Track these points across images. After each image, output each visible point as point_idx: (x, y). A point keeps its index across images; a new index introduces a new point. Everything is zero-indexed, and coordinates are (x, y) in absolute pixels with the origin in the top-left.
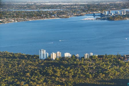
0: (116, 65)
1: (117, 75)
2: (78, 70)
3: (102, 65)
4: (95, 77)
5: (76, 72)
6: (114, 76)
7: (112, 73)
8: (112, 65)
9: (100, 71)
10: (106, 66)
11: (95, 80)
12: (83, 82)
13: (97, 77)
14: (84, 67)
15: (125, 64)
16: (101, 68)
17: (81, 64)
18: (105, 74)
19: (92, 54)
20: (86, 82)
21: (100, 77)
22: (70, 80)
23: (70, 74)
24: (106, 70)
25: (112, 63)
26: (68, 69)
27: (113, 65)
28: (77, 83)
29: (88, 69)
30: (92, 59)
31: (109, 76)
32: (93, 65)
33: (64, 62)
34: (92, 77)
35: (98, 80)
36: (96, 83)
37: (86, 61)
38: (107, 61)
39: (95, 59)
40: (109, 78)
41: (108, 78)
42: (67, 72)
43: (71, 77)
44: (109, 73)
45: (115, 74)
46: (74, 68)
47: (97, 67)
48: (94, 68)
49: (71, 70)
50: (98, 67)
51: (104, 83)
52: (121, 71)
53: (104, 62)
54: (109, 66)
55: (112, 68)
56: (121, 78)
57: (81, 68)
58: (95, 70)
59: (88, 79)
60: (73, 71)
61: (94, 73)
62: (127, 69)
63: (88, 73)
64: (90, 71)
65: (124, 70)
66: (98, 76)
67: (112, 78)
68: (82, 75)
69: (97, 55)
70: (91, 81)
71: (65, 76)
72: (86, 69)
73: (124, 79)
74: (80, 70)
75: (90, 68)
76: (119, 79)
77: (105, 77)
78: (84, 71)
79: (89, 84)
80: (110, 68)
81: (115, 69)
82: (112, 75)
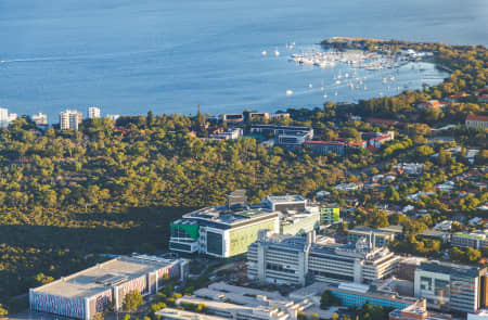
0: (169, 155)
1: (159, 191)
2: (12, 173)
3: (113, 155)
4: (72, 199)
5: (3, 182)
6: (143, 197)
7: (138, 186)
8: (153, 155)
9: (96, 178)
10: (125, 158)
11: (64, 214)
12: (15, 219)
13: (77, 199)
14: (42, 162)
15: (203, 150)
16: (105, 167)
17: (30, 153)
18: (112, 188)
19: (96, 113)
20: (27, 219)
21: (87, 200)
24: (122, 173)
25: (158, 146)
27: (159, 155)
29: (56, 170)
30: (86, 132)
31: (124, 196)
32: (77, 156)
34: (58, 200)
35: (79, 211)
36: (63, 224)
37: (58, 141)
38: (142, 139)
39: (97, 133)
40: (123, 202)
41: (118, 204)
44: (126, 183)
45: (149, 187)
47: (90, 162)
48: (79, 165)
50: (96, 161)
51: (94, 224)
52: (176, 177)
53: (123, 145)
54: (141, 159)
55: (147, 164)
56: (168, 202)
57: (29, 166)
58: (81, 174)
59: (38, 208)
61: (71, 188)
62: (203, 169)
63: (46, 187)
64: (60, 178)
65: (193, 171)
66: (83, 196)
67: (133, 204)
68: (19, 194)
69: (117, 117)
70: (50, 215)
72: (45, 172)
73: (177, 205)
74: (21, 176)
75: (62, 167)
76: (160, 207)
77: (109, 200)
78: (36, 180)
79: (36, 226)
80: (140, 165)
81: (158, 171)
82: (135, 194)
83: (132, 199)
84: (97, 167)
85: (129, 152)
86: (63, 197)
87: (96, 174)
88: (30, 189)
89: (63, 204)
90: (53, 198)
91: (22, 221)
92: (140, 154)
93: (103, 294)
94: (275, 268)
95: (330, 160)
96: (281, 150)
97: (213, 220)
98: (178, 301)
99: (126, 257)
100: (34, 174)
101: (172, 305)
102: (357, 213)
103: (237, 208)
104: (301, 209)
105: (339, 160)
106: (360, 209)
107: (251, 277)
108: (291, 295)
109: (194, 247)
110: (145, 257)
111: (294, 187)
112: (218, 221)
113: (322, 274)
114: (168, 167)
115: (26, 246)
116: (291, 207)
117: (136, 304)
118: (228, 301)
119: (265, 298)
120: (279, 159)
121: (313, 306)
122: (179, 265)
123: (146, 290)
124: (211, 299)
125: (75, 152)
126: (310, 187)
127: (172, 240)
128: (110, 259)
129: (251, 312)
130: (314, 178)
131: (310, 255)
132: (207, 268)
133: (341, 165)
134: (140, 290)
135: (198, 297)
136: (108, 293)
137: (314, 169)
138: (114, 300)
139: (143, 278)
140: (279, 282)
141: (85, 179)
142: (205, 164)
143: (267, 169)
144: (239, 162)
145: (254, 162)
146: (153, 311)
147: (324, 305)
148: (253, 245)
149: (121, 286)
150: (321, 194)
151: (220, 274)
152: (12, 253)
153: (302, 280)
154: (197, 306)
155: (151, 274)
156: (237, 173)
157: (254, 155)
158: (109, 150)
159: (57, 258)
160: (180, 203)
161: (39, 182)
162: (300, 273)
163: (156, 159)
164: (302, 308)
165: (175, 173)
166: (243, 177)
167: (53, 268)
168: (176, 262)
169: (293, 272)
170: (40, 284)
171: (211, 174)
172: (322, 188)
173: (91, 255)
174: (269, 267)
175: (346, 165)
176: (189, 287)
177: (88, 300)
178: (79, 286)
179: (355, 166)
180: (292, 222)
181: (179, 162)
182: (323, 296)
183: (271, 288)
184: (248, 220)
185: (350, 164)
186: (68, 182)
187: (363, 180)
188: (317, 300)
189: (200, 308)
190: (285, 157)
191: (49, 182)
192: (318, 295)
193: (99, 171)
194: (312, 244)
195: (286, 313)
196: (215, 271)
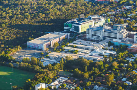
0: (60, 5)
1: (58, 15)
2: (17, 10)
3: (44, 5)
4: (35, 17)
5: (15, 12)
6: (54, 16)
7: (53, 13)
8: (55, 5)
9: (41, 11)
10: (48, 5)
11: (33, 21)
12: (20, 23)
13: (36, 17)
14: (25, 7)
15: (69, 3)
16: (43, 8)
17: (21, 4)
18: (45, 14)
20: (23, 23)
21: (39, 17)
22: (6, 21)
23: (8, 15)
24: (48, 10)
25: (56, 2)
26: (7, 9)
27: (57, 5)
28: (12, 24)
29: (29, 9)
31: (49, 16)
32: (35, 5)
33: (4, 1)
35: (37, 20)
36: (33, 24)
37: (28, 1)
40: (49, 18)
41: (48, 18)
42: (5, 13)
43: (8, 18)
44: (49, 12)
45: (56, 14)
46: (14, 9)
47: (38, 7)
48: (35, 8)
49: (9, 11)
50: (40, 6)
51: (42, 24)
52: (63, 11)
53: (47, 2)
54: (52, 6)
55: (54, 7)
56: (61, 18)
57: (21, 8)
58: (36, 10)
59: (26, 20)
60: (12, 12)
61: (34, 14)
62: (70, 8)
63: (27, 14)
64: (30, 11)
65: (67, 9)
66: (38, 16)
67: (52, 18)
68: (20, 16)
70: (29, 22)
71: (2, 17)
72: (26, 10)
73: (64, 18)
74: (20, 11)
75: (31, 8)
76: (60, 19)
77: (45, 17)
78: (24, 12)
79: (26, 25)
80: (52, 7)
81: (57, 9)
82: (52, 15)
83: (51, 17)
84: (40, 8)
85: (49, 4)
86: (32, 16)
87: (41, 10)
88: (23, 14)
89: (32, 18)
90: (29, 17)
91: (22, 23)
92: (52, 4)
93: (48, 43)
94: (94, 35)
95: (105, 6)
96: (91, 3)
97: (76, 22)
98: (68, 45)
99: (53, 33)
100: (23, 10)
101: (67, 46)
102: (115, 20)
103: (82, 19)
104: (100, 19)
105: (107, 5)
106: (115, 19)
107: (87, 38)
108: (100, 43)
109: (71, 30)
110: (58, 32)
111: (96, 13)
112: (77, 23)
113: (108, 37)
114: (60, 8)
115: (24, 30)
116: (97, 19)
117: (57, 45)
118: (82, 44)
119: (92, 44)
120: (91, 5)
121: (106, 45)
122: (67, 35)
123: (59, 42)
124: (77, 44)
125: (34, 4)
126: (101, 13)
127: (65, 28)
128: (48, 33)
129: (89, 47)
130: (101, 10)
131: (104, 32)
132: (75, 36)
133: (108, 7)
134: (58, 42)
135: (74, 43)
136: (49, 43)
137: (101, 8)
138: (51, 44)
139: (58, 38)
140: (96, 39)
141: (37, 11)
142: (70, 7)
143: (88, 8)
144: (80, 6)
145: (84, 6)
146: (62, 48)
147: (109, 45)
148: (88, 29)
149: (52, 41)
150: (104, 15)
151: (79, 37)
152: (20, 32)
153: (102, 38)
154: (74, 46)
155: (60, 37)
156: (80, 9)
157: (84, 4)
158: (43, 3)
159: (33, 33)
160: (65, 18)
161: (25, 12)
163: (57, 6)
164: (103, 46)
165: (62, 9)
166: (81, 10)
167: (32, 36)
169: (99, 36)
170: (30, 40)
171: (72, 10)
172: (104, 13)
173: (43, 32)
174: (92, 35)
175: (109, 7)
176: (71, 41)
177: (44, 45)
178: (41, 41)
179: (112, 7)
180: (97, 23)
181: (63, 7)
182: (109, 43)
183: (94, 41)
184: (84, 23)
185: (111, 6)
186: (33, 12)
187: (115, 11)
188: (107, 44)
189: (75, 46)
190: (92, 5)
191: (27, 12)
192: (107, 42)
193: (41, 9)
194: (105, 29)
195: (99, 47)
196: (77, 36)
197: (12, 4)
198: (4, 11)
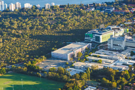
0: (77, 15)
1: (77, 25)
2: (36, 21)
3: (62, 16)
4: (54, 28)
5: (34, 23)
6: (73, 27)
7: (71, 24)
8: (73, 15)
9: (59, 22)
10: (66, 16)
11: (53, 32)
12: (40, 33)
13: (55, 28)
14: (44, 18)
15: (86, 14)
16: (61, 19)
17: (40, 15)
18: (64, 24)
19: (54, 4)
20: (44, 33)
21: (58, 28)
22: (27, 32)
23: (28, 26)
24: (66, 20)
25: (73, 13)
26: (26, 20)
28: (34, 35)
29: (48, 20)
30: (53, 10)
31: (68, 27)
32: (53, 16)
33: (22, 13)
34: (50, 28)
35: (57, 31)
36: (53, 35)
37: (46, 12)
38: (68, 11)
39: (56, 10)
40: (68, 28)
41: (67, 29)
42: (25, 24)
43: (28, 29)
44: (68, 23)
45: (74, 25)
46: (33, 20)
47: (56, 18)
48: (54, 18)
49: (29, 22)
50: (58, 17)
51: (62, 34)
52: (81, 21)
53: (64, 13)
54: (70, 16)
55: (72, 18)
56: (80, 28)
57: (40, 19)
58: (55, 21)
59: (46, 30)
60: (31, 23)
61: (53, 25)
62: (88, 19)
63: (47, 25)
64: (49, 22)
65: (85, 20)
66: (57, 27)
67: (71, 29)
68: (40, 27)
69: (59, 5)
70: (49, 32)
71: (22, 28)
72: (45, 21)
73: (83, 29)
74: (39, 22)
75: (49, 19)
77: (64, 28)
78: (43, 22)
79: (47, 35)
80: (70, 18)
81: (75, 20)
83: (71, 27)
86: (52, 27)
88: (42, 25)
89: (52, 29)
91: (42, 34)
93: (71, 53)
94: (116, 45)
95: (121, 16)
96: (107, 13)
97: (96, 32)
98: (92, 54)
99: (75, 43)
100: (42, 21)
101: (90, 56)
102: (133, 30)
103: (102, 29)
104: (119, 29)
105: (123, 16)
106: (134, 29)
107: (109, 48)
108: (122, 52)
109: (92, 40)
110: (79, 43)
111: (113, 23)
112: (98, 33)
113: (129, 47)
114: (78, 18)
115: (46, 40)
116: (116, 29)
117: (81, 55)
118: (105, 54)
119: (115, 53)
120: (107, 16)
121: (128, 55)
122: (89, 45)
123: (82, 52)
124: (100, 54)
126: (118, 23)
127: (85, 38)
128: (70, 44)
129: (112, 57)
130: (118, 21)
131: (126, 41)
132: (96, 46)
133: (124, 17)
134: (80, 52)
135: (96, 53)
136: (73, 53)
137: (117, 18)
139: (81, 48)
140: (117, 49)
142: (87, 17)
143: (104, 19)
144: (97, 17)
145: (100, 17)
146: (86, 58)
147: (132, 55)
148: (109, 39)
149: (76, 51)
150: (121, 25)
151: (100, 47)
152: (42, 43)
153: (124, 48)
154: (97, 56)
155: (83, 47)
156: (97, 20)
157: (100, 15)
158: (61, 14)
159: (55, 44)
160: (84, 28)
162: (123, 46)
163: (74, 16)
164: (126, 56)
165: (80, 20)
166: (99, 21)
167: (55, 46)
168: (88, 44)
169: (121, 46)
170: (53, 51)
171: (90, 20)
172: (121, 24)
173: (64, 43)
174: (114, 45)
175: (126, 17)
176: (93, 51)
177: (68, 55)
178: (64, 51)
179: (128, 17)
180: (117, 33)
181: (80, 17)
182: (131, 53)
183: (116, 51)
184: (105, 33)
185: (127, 17)
186: (52, 23)
187: (131, 21)
188: (130, 54)
189: (98, 56)
190: (108, 15)
191: (46, 23)
192: (129, 52)
193: (59, 20)
194: (126, 39)
195: (122, 57)
197: (30, 15)
198: (24, 23)
